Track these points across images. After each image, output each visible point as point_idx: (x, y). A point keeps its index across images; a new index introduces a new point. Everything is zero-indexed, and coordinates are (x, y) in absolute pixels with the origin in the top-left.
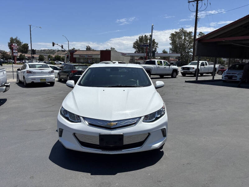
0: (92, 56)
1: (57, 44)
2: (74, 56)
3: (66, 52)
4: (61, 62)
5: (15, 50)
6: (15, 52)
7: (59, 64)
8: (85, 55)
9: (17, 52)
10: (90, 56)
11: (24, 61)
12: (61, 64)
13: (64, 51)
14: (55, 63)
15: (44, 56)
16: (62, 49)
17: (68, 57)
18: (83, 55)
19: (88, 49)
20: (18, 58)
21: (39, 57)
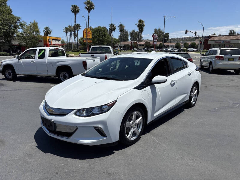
0: (230, 42)
1: (190, 32)
2: (209, 43)
3: (199, 39)
4: (194, 50)
5: (155, 40)
6: (155, 42)
7: (192, 52)
8: (221, 41)
9: (157, 41)
10: (227, 42)
11: (161, 49)
12: (194, 51)
13: (198, 38)
14: (188, 51)
15: (181, 44)
16: (195, 36)
17: (201, 44)
18: (219, 41)
19: (232, 33)
20: (158, 46)
21: (176, 45)
